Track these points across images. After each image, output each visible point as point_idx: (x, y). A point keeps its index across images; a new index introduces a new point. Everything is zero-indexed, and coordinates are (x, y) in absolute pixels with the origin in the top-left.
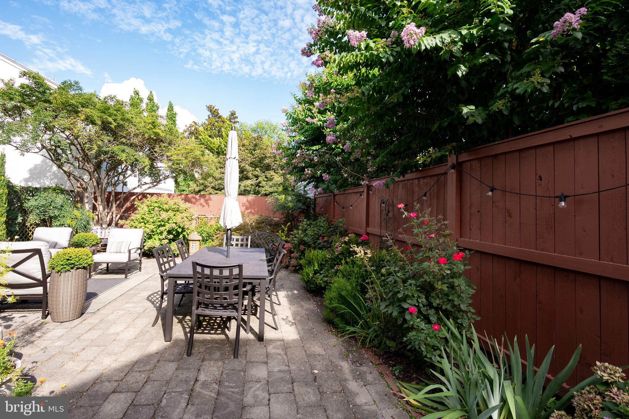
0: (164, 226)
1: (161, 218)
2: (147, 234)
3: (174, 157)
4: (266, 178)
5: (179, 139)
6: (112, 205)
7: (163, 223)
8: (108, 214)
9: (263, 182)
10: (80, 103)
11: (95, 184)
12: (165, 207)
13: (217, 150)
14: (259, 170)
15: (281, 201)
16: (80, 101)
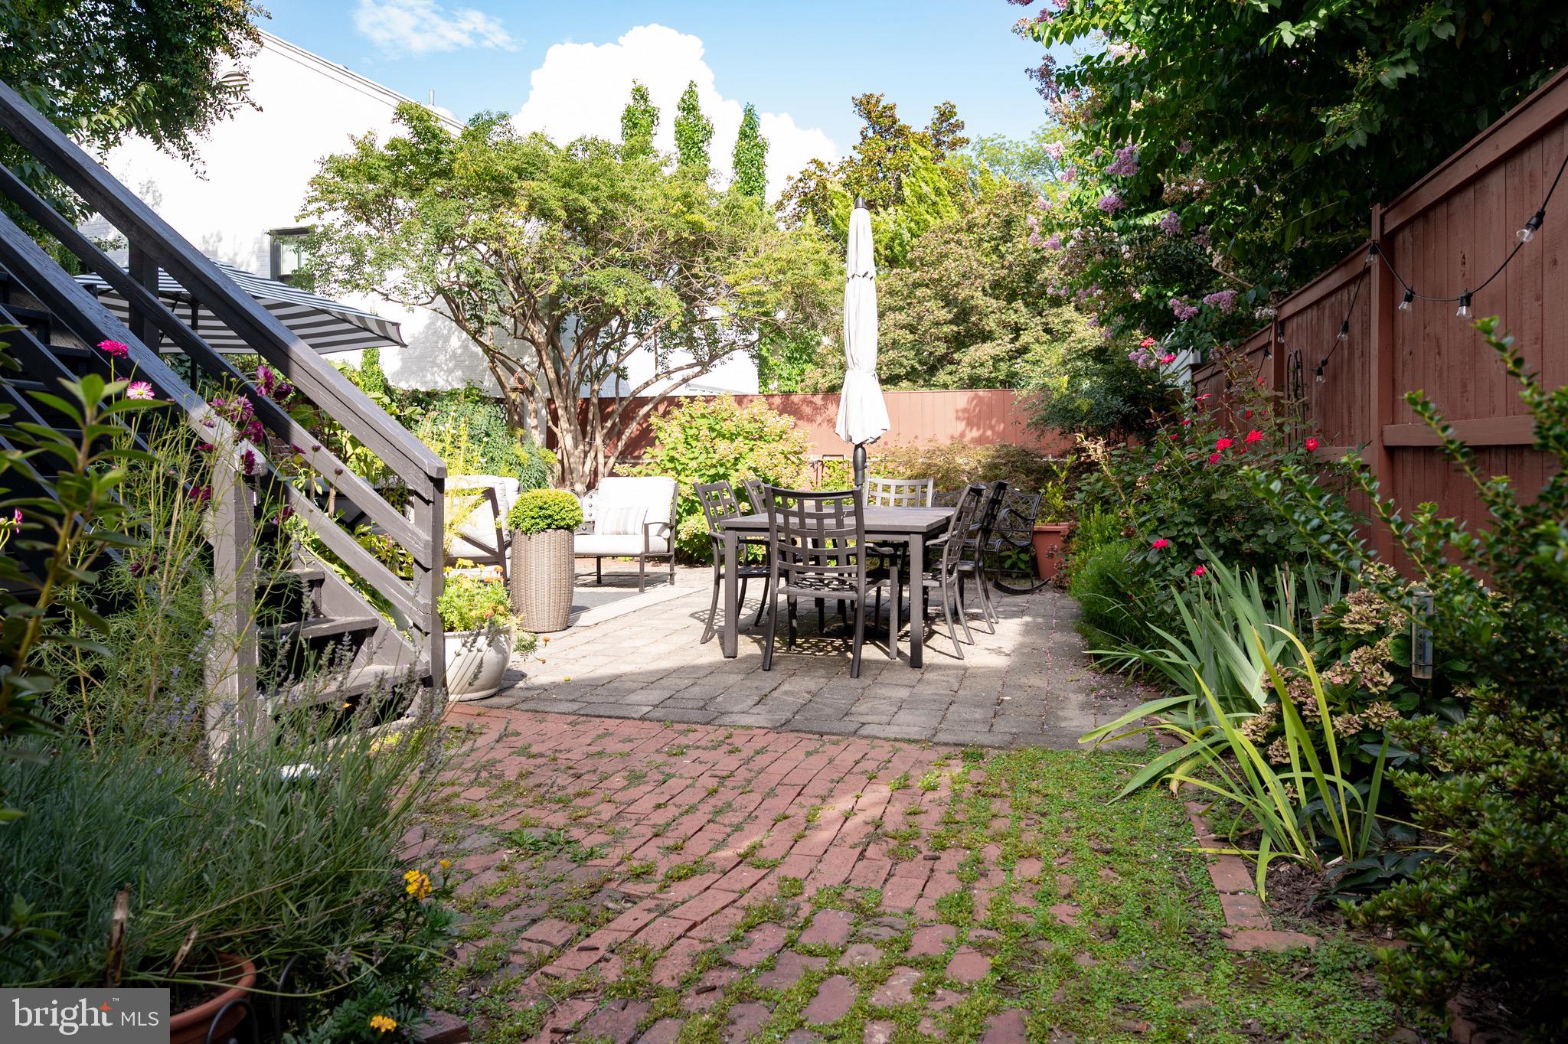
0: (725, 477)
1: (717, 456)
2: (686, 500)
3: (745, 287)
4: (1048, 331)
5: (758, 232)
6: (593, 433)
7: (722, 471)
8: (586, 456)
9: (1036, 347)
10: (516, 169)
11: (552, 375)
12: (727, 427)
13: (888, 252)
14: (1023, 308)
15: (1056, 396)
16: (514, 163)
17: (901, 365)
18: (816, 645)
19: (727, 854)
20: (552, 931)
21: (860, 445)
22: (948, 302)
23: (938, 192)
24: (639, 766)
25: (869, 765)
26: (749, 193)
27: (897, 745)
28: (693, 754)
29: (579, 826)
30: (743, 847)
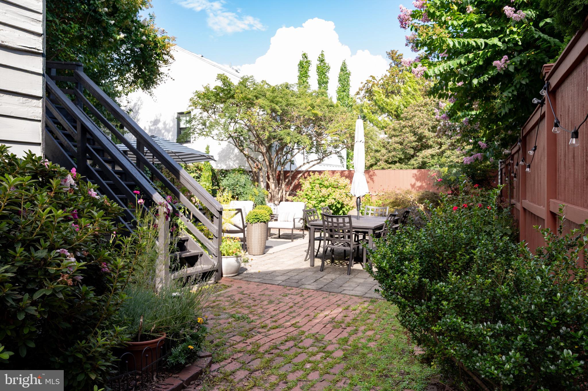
0: (324, 201)
1: (322, 194)
6: (282, 183)
7: (323, 199)
8: (279, 192)
10: (255, 96)
11: (268, 164)
12: (326, 183)
13: (396, 113)
15: (443, 175)
16: (255, 94)
17: (397, 157)
18: (341, 263)
19: (289, 324)
20: (238, 338)
21: (359, 197)
22: (415, 134)
23: (415, 90)
24: (272, 298)
25: (339, 302)
26: (344, 91)
27: (352, 297)
28: (290, 296)
29: (251, 314)
30: (294, 322)
